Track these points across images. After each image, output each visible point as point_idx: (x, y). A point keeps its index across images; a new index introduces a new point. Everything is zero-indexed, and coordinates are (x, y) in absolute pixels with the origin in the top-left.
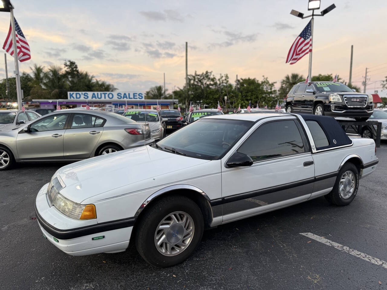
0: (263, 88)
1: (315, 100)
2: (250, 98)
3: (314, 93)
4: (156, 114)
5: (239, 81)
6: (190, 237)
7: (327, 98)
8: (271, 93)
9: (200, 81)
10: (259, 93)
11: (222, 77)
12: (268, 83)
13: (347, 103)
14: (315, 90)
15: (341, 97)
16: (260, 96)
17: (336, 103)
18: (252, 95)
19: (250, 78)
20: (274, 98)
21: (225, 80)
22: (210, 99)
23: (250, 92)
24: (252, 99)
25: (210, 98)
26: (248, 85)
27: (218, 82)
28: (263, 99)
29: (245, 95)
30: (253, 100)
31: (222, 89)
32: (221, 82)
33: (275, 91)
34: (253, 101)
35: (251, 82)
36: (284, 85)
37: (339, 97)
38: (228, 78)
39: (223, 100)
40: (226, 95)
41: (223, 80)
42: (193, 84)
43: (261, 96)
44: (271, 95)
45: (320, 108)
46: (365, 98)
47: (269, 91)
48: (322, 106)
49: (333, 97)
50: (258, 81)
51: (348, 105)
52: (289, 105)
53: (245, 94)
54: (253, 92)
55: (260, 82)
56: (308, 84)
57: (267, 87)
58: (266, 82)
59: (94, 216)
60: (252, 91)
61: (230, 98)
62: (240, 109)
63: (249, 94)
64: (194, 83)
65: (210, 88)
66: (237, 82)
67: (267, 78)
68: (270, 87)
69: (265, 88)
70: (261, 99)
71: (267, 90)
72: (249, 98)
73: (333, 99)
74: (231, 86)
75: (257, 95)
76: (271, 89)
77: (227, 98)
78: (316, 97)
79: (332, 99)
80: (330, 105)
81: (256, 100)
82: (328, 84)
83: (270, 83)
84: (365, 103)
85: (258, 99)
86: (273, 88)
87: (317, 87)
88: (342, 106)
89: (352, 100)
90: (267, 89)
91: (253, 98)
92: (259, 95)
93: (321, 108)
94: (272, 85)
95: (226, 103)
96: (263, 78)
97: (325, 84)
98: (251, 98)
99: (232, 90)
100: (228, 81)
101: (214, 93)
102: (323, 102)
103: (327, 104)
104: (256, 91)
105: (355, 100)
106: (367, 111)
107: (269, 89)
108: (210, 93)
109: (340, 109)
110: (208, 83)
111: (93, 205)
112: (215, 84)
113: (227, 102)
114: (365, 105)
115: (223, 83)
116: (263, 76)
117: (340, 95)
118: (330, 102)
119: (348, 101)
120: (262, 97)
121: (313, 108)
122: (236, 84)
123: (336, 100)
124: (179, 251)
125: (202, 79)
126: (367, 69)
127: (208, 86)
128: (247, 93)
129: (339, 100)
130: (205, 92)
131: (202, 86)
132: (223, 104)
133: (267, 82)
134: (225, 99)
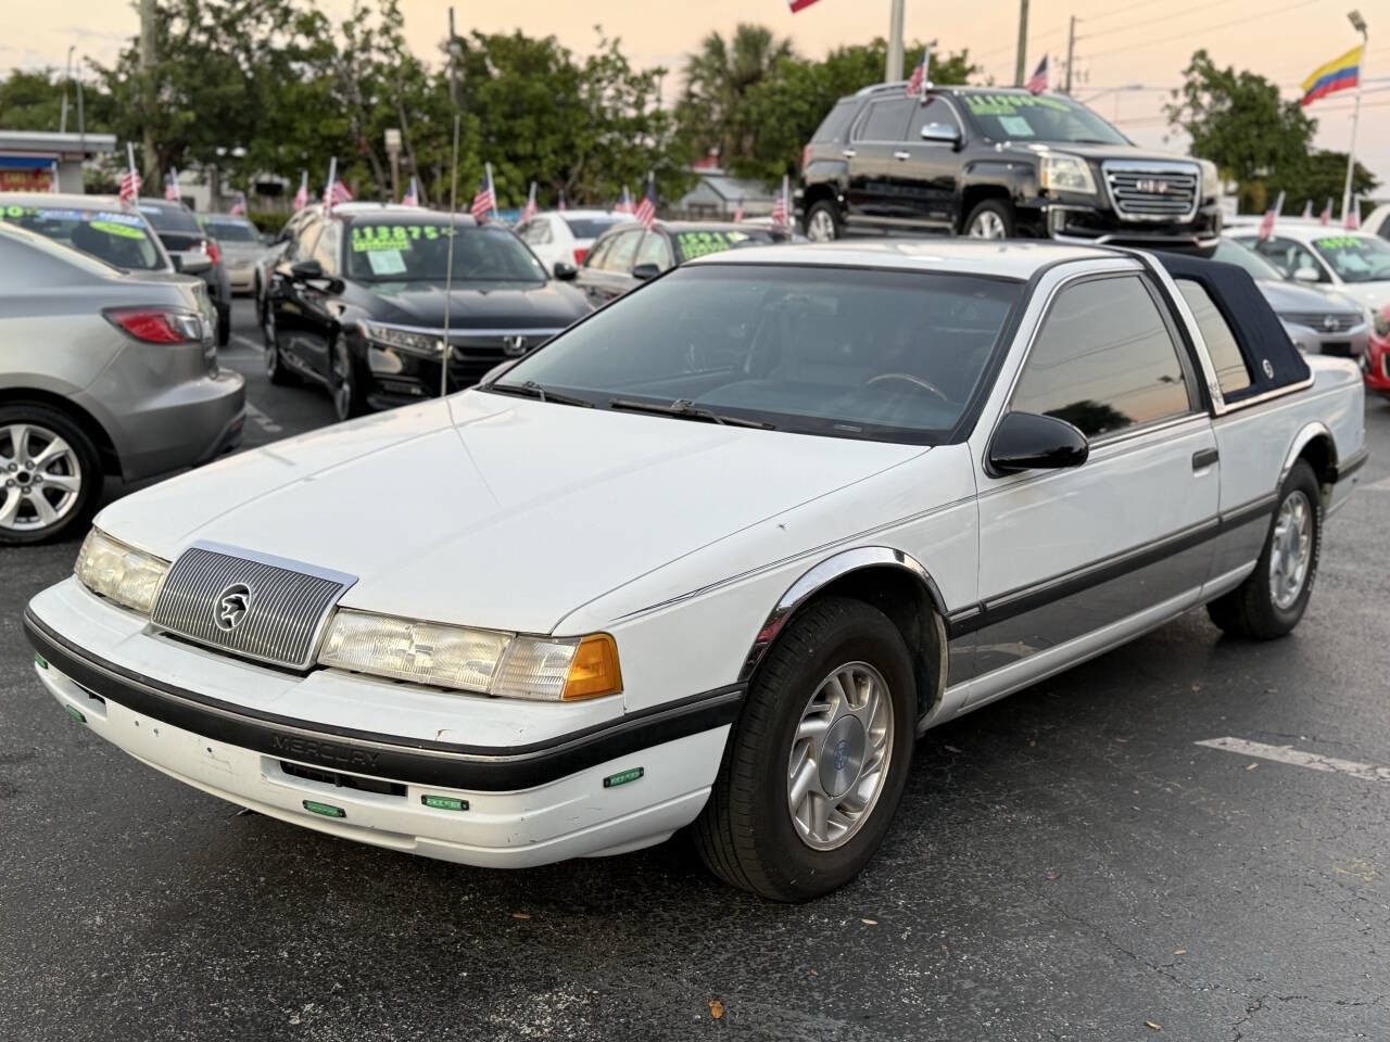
0: (594, 95)
1: (965, 179)
2: (529, 147)
3: (958, 146)
4: (134, 227)
5: (462, 42)
6: (877, 771)
7: (1030, 168)
8: (640, 125)
9: (230, 27)
10: (576, 121)
11: (366, 11)
12: (625, 69)
13: (1118, 199)
14: (963, 131)
15: (1092, 171)
16: (580, 142)
17: (1064, 197)
18: (539, 135)
19: (527, 34)
20: (654, 155)
21: (385, 30)
22: (298, 141)
23: (529, 112)
24: (542, 153)
25: (298, 135)
26: (517, 75)
27: (341, 43)
28: (603, 157)
29: (504, 127)
30: (545, 161)
31: (367, 86)
32: (359, 37)
33: (658, 116)
34: (545, 169)
35: (528, 57)
36: (696, 88)
37: (1084, 170)
38: (400, 23)
39: (376, 152)
40: (392, 122)
41: (368, 34)
42: (183, 43)
43: (591, 143)
44: (637, 141)
45: (992, 221)
46: (1192, 179)
47: (632, 113)
48: (1002, 209)
49: (1057, 171)
50: (567, 53)
51: (1124, 211)
52: (821, 203)
53: (504, 125)
54: (545, 119)
55: (579, 62)
56: (924, 98)
57: (619, 91)
58: (609, 66)
59: (615, 687)
60: (543, 111)
61: (415, 143)
62: (533, 213)
63: (526, 124)
64: (187, 34)
65: (293, 78)
66: (456, 48)
67: (617, 42)
68: (635, 92)
69: (611, 99)
70: (587, 156)
71: (616, 112)
72: (523, 148)
73: (1059, 178)
74: (413, 71)
75: (568, 135)
76: (639, 104)
77: (403, 138)
78: (971, 167)
79: (1051, 177)
80: (1038, 206)
81: (561, 163)
82: (1018, 103)
83: (636, 69)
84: (1192, 202)
85: (575, 160)
86: (650, 97)
87: (974, 116)
88: (1097, 213)
89: (1139, 185)
90: (620, 105)
91: (549, 149)
92: (578, 135)
93: (998, 221)
94: (644, 83)
95: (395, 167)
96: (596, 39)
97: (1005, 101)
98: (535, 146)
99: (426, 91)
100: (398, 41)
101: (318, 107)
102: (1011, 188)
103: (1027, 203)
104: (561, 111)
105: (1151, 186)
106: (1195, 239)
107: (628, 104)
108: (299, 106)
109: (1086, 225)
110: (280, 41)
111: (608, 637)
112: (323, 52)
113: (400, 166)
114: (1187, 213)
115: (366, 47)
116: (598, 28)
117: (1088, 159)
118: (1043, 192)
119: (1121, 192)
120: (597, 148)
121: (954, 218)
122: (447, 58)
123: (1069, 186)
124: (845, 828)
125: (240, 16)
126: (1073, 20)
127: (280, 59)
128: (512, 116)
129: (1082, 182)
130: (268, 99)
131: (242, 57)
132: (373, 173)
133: (619, 64)
134: (388, 149)
